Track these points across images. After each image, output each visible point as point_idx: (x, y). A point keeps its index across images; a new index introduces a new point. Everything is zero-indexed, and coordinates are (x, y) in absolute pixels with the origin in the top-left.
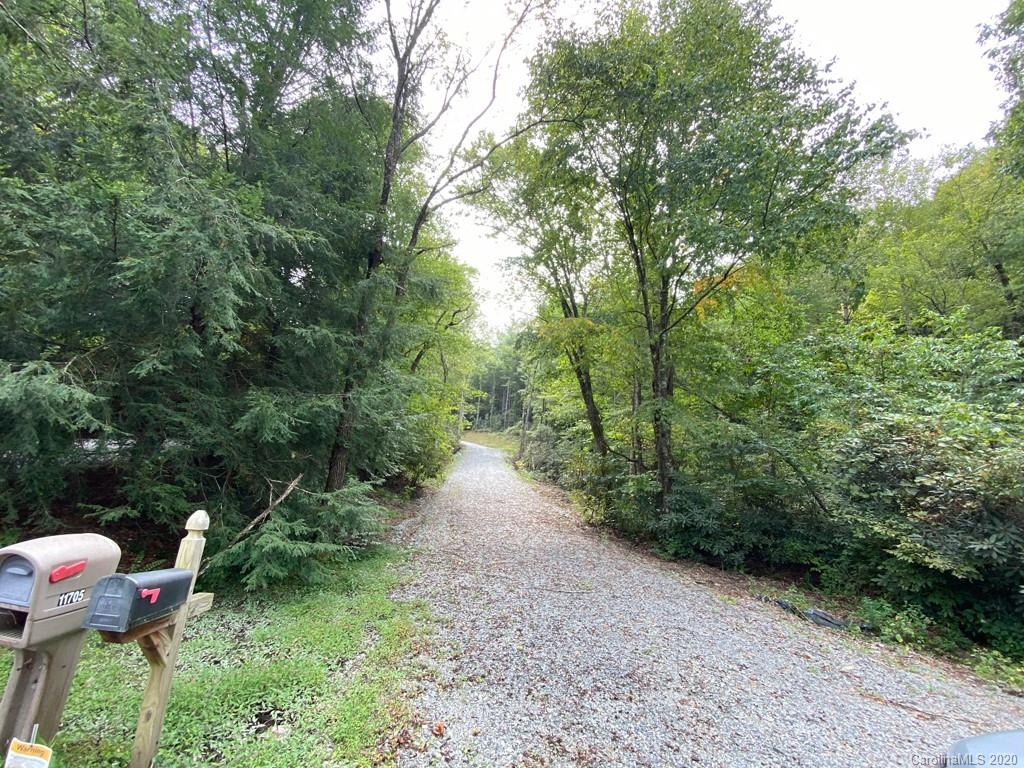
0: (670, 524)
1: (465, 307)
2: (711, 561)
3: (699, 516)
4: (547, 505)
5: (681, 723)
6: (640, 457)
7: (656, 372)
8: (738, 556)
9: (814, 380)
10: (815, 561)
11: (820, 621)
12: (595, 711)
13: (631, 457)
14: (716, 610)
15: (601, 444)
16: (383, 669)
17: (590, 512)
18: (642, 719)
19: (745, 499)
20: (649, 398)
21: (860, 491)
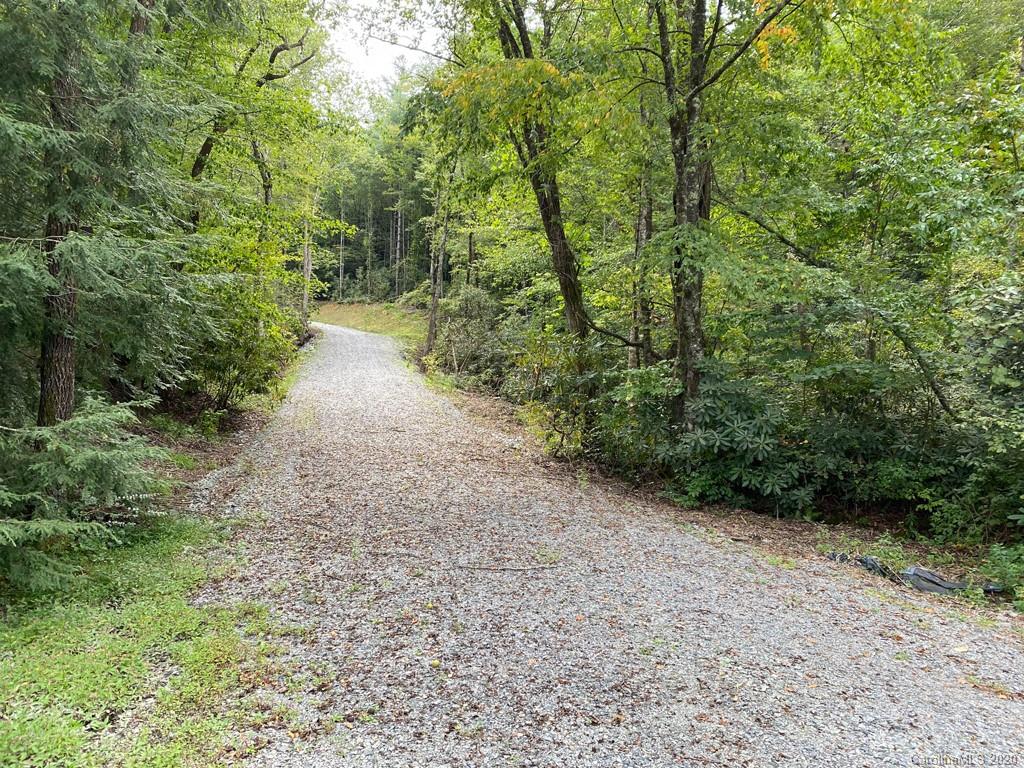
0: (695, 449)
1: (295, 40)
2: (760, 504)
3: (742, 432)
4: (481, 430)
5: (696, 748)
6: (648, 338)
7: (680, 174)
8: (804, 494)
9: (956, 184)
10: (925, 494)
11: (923, 584)
12: (560, 744)
13: (631, 338)
14: (762, 579)
15: (579, 319)
16: (190, 719)
17: (557, 438)
18: (635, 748)
19: (822, 400)
20: (666, 227)
21: (1007, 376)
